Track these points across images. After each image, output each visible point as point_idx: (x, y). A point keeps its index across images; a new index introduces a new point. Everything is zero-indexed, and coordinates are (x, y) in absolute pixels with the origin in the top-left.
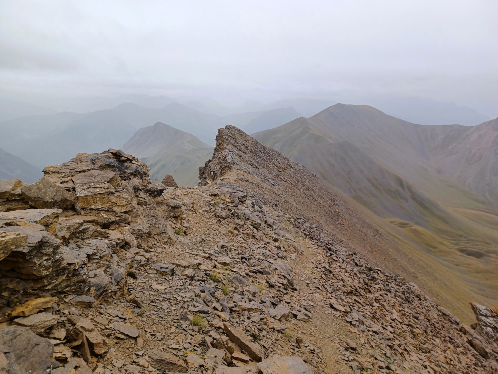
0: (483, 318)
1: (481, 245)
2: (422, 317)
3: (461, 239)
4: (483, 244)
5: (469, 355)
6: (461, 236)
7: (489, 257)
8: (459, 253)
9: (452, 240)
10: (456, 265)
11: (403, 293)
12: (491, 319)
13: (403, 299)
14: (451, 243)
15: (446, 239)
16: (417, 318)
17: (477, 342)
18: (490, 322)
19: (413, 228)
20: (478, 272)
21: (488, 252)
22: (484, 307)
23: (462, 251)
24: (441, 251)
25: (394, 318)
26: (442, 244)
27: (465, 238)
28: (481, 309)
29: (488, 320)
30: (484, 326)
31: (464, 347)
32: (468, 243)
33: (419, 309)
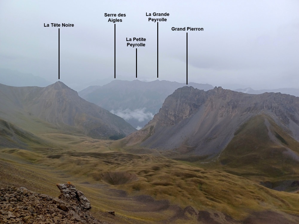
0: (64, 190)
1: (59, 151)
2: (29, 207)
3: (48, 150)
4: (60, 150)
5: (59, 215)
6: (48, 149)
7: (63, 156)
8: (48, 159)
9: (44, 152)
10: (48, 166)
11: (15, 197)
12: (67, 189)
13: (15, 201)
14: (44, 154)
15: (40, 153)
16: (26, 209)
17: (62, 205)
18: (67, 190)
19: (19, 152)
20: (59, 166)
21: (63, 154)
22: (63, 184)
23: (50, 157)
24: (38, 161)
25: (9, 217)
26: (38, 156)
27: (51, 149)
28: (62, 186)
29: (66, 190)
30: (65, 194)
31: (56, 211)
32: (52, 152)
33: (27, 203)
